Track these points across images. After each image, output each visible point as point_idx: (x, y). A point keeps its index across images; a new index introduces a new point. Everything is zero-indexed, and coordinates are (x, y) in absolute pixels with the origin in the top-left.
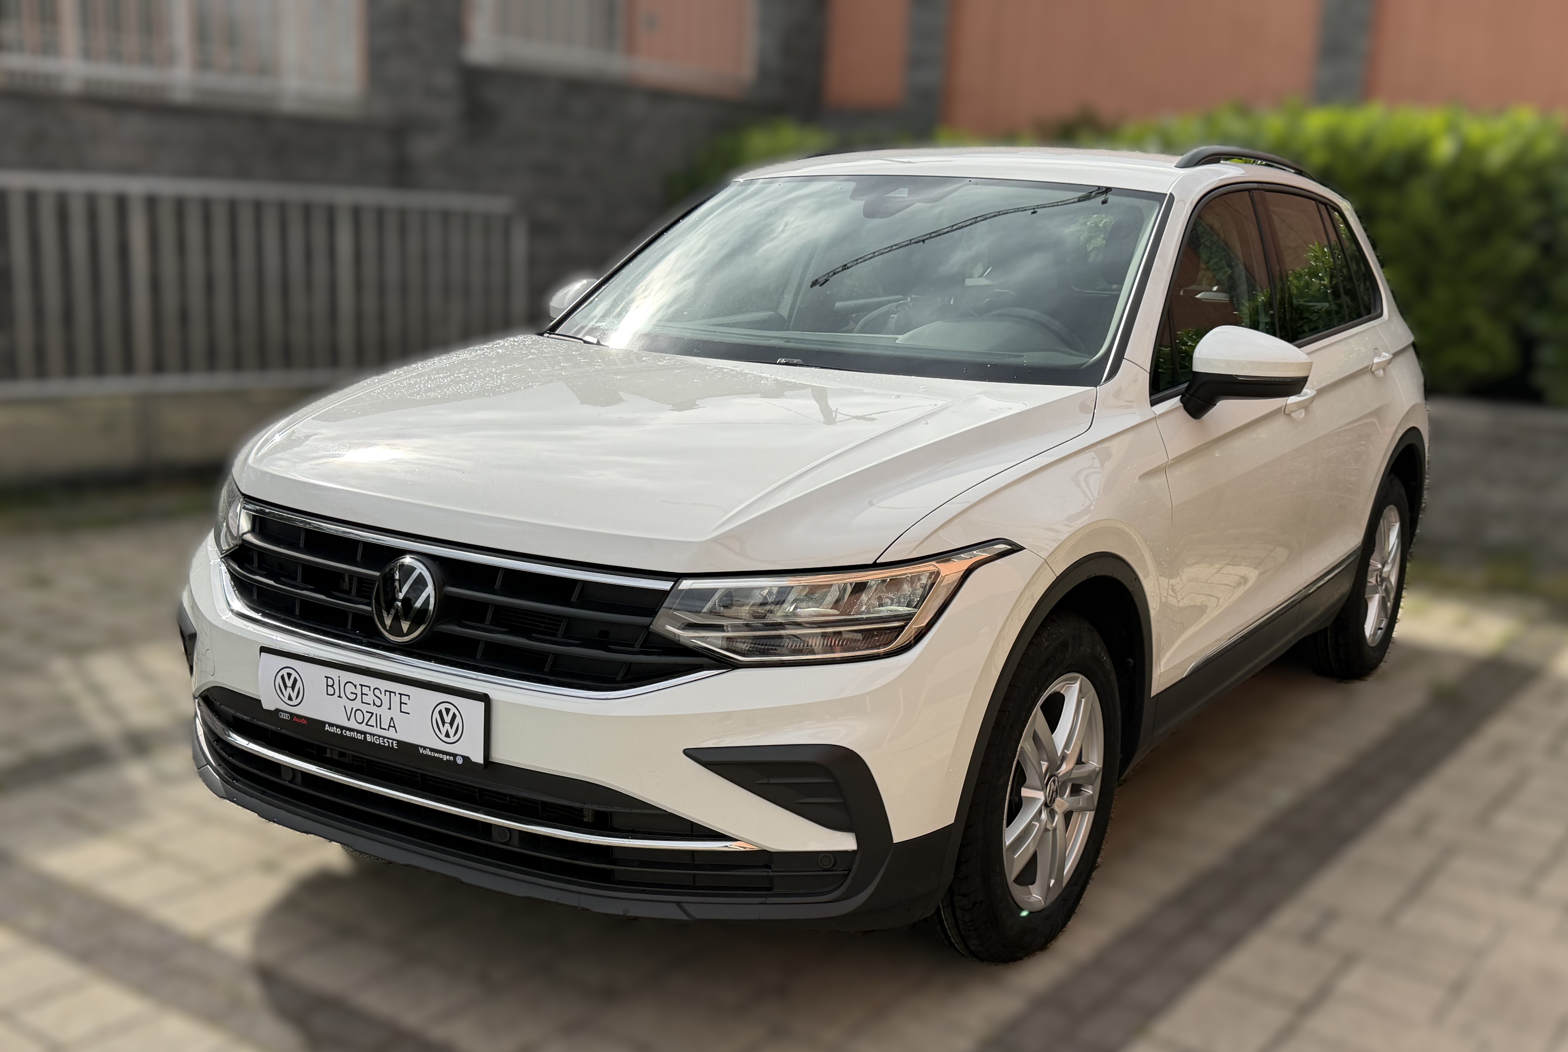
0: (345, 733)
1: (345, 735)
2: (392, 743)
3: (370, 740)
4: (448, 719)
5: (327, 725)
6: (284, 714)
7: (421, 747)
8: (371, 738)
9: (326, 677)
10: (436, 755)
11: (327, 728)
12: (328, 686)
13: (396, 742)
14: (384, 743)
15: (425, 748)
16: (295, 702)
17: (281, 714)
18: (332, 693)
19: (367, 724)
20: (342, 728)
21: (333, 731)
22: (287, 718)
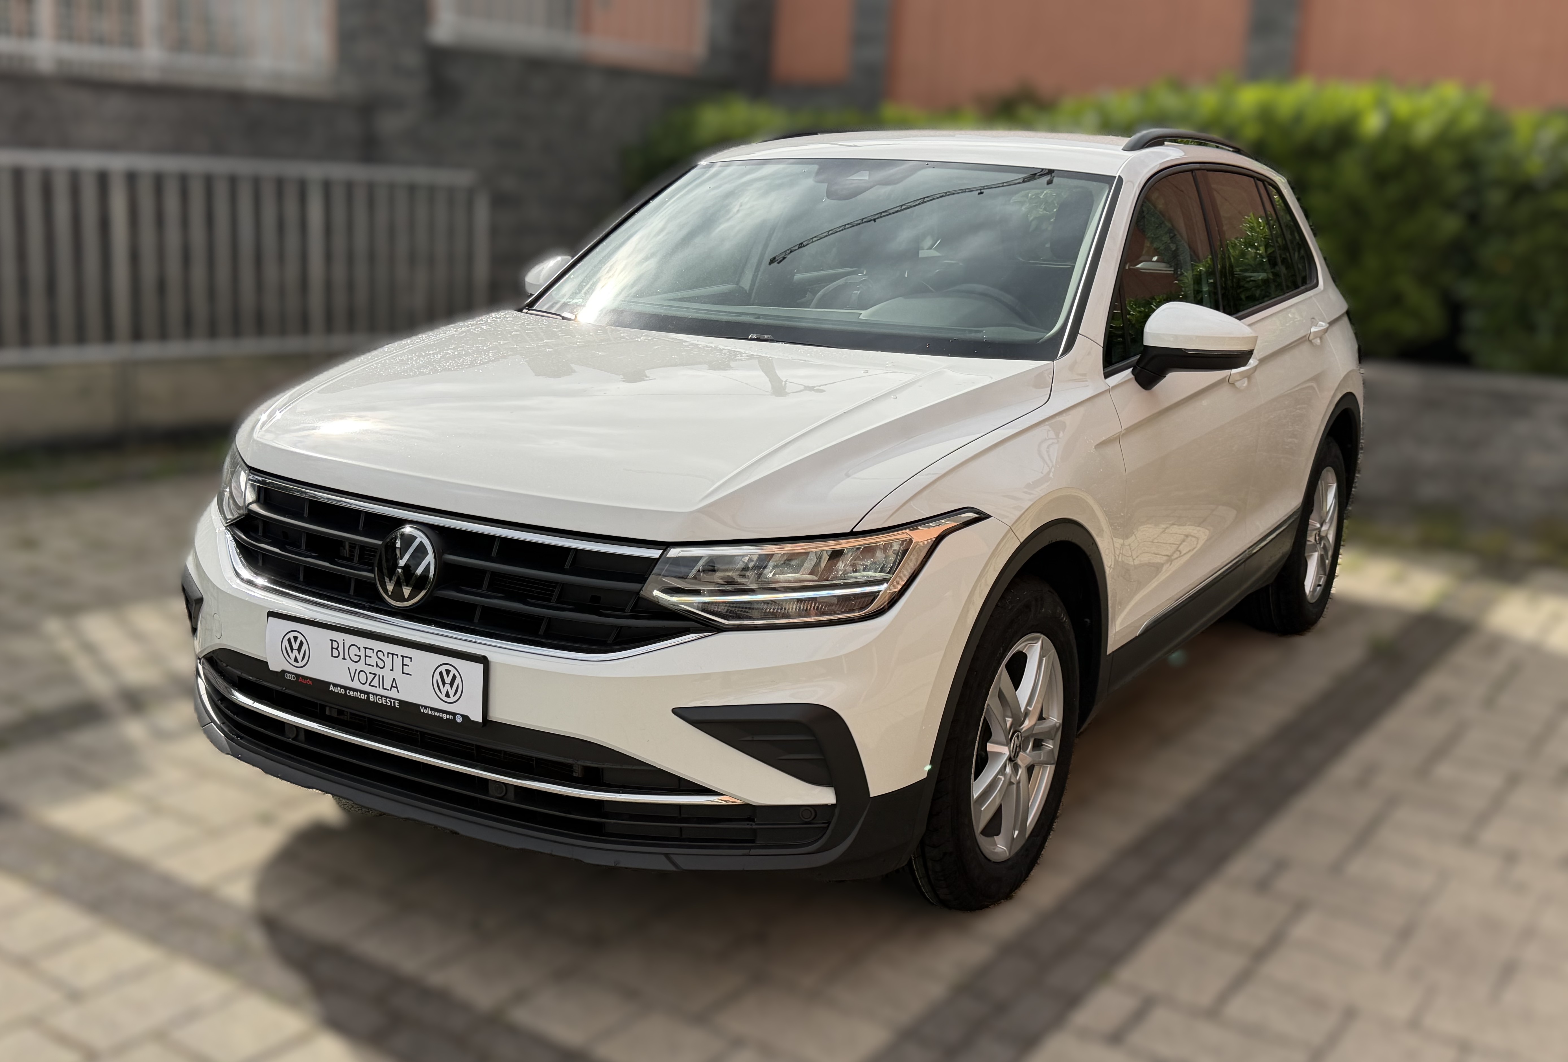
0: (349, 693)
1: (349, 694)
2: (394, 702)
3: (373, 700)
4: (448, 680)
5: (331, 686)
6: (290, 675)
7: (422, 706)
8: (374, 698)
9: (330, 640)
10: (437, 714)
11: (331, 688)
12: (332, 648)
13: (398, 702)
14: (386, 702)
15: (426, 707)
16: (300, 664)
17: (287, 675)
18: (337, 656)
19: (370, 685)
20: (346, 688)
21: (337, 691)
22: (293, 679)
